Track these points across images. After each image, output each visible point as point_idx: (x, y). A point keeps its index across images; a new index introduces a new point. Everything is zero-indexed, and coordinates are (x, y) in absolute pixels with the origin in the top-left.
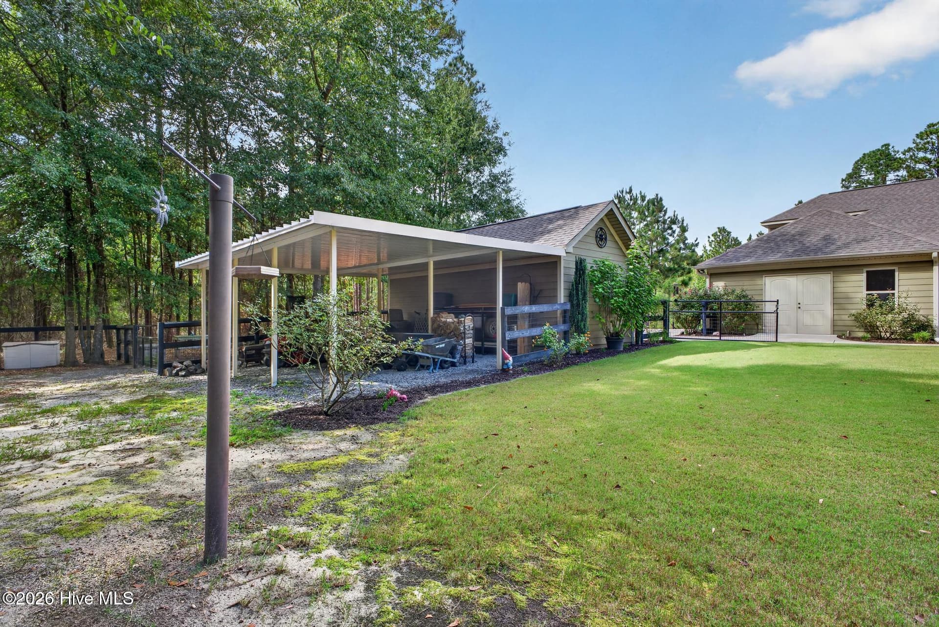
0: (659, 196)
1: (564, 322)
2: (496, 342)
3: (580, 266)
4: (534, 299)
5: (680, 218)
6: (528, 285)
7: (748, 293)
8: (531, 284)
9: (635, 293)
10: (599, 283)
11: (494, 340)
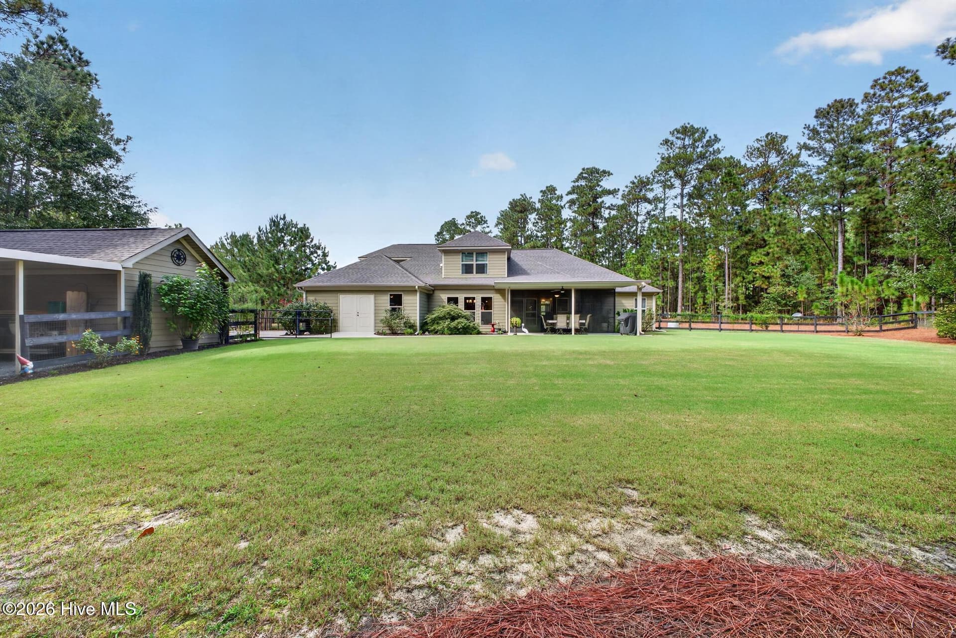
0: (306, 226)
1: (125, 327)
2: (15, 348)
3: (145, 280)
4: (91, 307)
5: (323, 246)
6: (83, 295)
7: (328, 305)
8: (88, 294)
9: (202, 304)
10: (166, 295)
11: (12, 345)
